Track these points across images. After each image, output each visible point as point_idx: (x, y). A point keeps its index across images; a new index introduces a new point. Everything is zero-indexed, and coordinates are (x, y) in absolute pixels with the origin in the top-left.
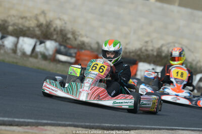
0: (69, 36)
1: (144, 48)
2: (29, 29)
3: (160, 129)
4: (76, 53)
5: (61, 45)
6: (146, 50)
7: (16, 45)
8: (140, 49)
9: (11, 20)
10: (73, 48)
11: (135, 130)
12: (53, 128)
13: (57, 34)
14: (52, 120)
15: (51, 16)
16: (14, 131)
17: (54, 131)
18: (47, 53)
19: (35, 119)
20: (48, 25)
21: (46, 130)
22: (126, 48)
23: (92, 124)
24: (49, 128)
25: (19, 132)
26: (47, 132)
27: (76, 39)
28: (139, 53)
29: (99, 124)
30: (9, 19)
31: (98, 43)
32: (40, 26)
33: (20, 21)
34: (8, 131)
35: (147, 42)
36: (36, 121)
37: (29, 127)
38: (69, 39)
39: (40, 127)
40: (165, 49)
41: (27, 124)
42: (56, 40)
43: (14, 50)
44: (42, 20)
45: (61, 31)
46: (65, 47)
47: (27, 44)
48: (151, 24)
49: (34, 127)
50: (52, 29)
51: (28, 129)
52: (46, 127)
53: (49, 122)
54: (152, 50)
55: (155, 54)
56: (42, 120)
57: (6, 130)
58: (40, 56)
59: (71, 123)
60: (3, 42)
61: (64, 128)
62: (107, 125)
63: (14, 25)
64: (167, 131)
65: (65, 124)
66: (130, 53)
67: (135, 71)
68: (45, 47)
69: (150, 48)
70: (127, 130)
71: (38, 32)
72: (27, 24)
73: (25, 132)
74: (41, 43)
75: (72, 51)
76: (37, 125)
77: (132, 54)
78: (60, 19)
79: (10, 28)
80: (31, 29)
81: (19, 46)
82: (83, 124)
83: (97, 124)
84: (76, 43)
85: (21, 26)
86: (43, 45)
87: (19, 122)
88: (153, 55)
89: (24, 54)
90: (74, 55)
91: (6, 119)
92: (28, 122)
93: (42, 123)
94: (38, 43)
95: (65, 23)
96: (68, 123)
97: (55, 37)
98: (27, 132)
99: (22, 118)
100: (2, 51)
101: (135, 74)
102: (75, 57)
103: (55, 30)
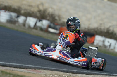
0: (57, 18)
1: (99, 28)
3: (106, 75)
4: (60, 28)
5: (51, 23)
6: (101, 29)
7: (25, 21)
8: (97, 28)
9: (23, 7)
10: (58, 24)
11: (92, 74)
12: (45, 71)
14: (44, 67)
15: (46, 6)
16: (22, 72)
17: (45, 73)
18: (43, 27)
19: (34, 65)
20: (45, 11)
21: (40, 72)
22: (89, 27)
23: (67, 70)
24: (42, 71)
25: (25, 72)
26: (41, 73)
27: (60, 20)
28: (96, 30)
29: (71, 70)
30: (22, 7)
32: (40, 11)
33: (29, 8)
34: (18, 71)
35: (101, 24)
36: (35, 66)
37: (31, 70)
38: (56, 20)
39: (37, 70)
40: (111, 29)
41: (30, 68)
42: (48, 20)
43: (24, 24)
44: (41, 8)
45: (52, 15)
46: (54, 24)
47: (31, 21)
48: (104, 14)
49: (33, 70)
50: (47, 14)
51: (30, 71)
52: (40, 70)
53: (42, 67)
54: (104, 29)
55: (106, 31)
56: (38, 66)
57: (17, 71)
58: (39, 29)
59: (55, 69)
60: (18, 19)
61: (51, 71)
62: (76, 71)
63: (25, 10)
64: (110, 76)
65: (52, 69)
66: (91, 29)
67: (93, 41)
68: (42, 24)
69: (103, 28)
70: (87, 75)
71: (38, 15)
73: (28, 73)
74: (40, 21)
75: (58, 27)
76: (35, 69)
77: (92, 31)
78: (52, 8)
79: (23, 12)
80: (34, 13)
81: (27, 22)
82: (62, 69)
83: (70, 70)
84: (60, 22)
85: (29, 11)
86: (41, 22)
87: (25, 66)
88: (104, 32)
89: (30, 27)
90: (58, 29)
91: (18, 64)
92: (30, 67)
93: (38, 68)
94: (38, 21)
95: (55, 11)
96: (53, 68)
97: (48, 18)
98: (29, 73)
99: (27, 64)
100: (17, 25)
101: (93, 42)
102: (59, 30)
103: (48, 14)
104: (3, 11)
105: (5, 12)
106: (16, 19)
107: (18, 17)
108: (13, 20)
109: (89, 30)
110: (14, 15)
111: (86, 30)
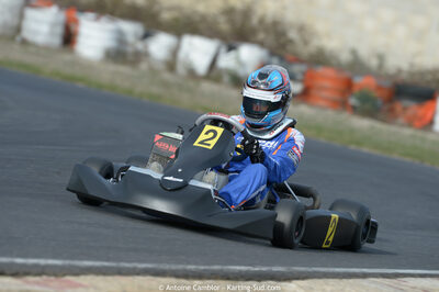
0: (293, 35)
2: (204, 18)
4: (304, 74)
5: (272, 53)
7: (175, 52)
10: (298, 60)
13: (266, 30)
18: (241, 72)
20: (247, 13)
22: (412, 65)
27: (306, 43)
31: (354, 52)
32: (229, 12)
38: (291, 41)
42: (261, 44)
43: (171, 65)
45: (275, 24)
46: (282, 59)
47: (198, 51)
50: (255, 21)
58: (226, 79)
60: (146, 47)
63: (171, 9)
66: (422, 73)
67: (429, 116)
68: (238, 59)
71: (224, 26)
72: (201, 8)
74: (231, 48)
75: (298, 69)
77: (429, 77)
80: (209, 19)
81: (182, 55)
84: (305, 51)
86: (232, 54)
89: (192, 73)
90: (299, 77)
94: (223, 50)
95: (284, 8)
97: (261, 36)
100: (144, 66)
101: (431, 122)
102: (302, 81)
103: (262, 21)
104: (91, 15)
105: (97, 19)
106: (140, 46)
107: (147, 36)
108: (130, 49)
109: (412, 74)
110: (131, 29)
111: (404, 76)
